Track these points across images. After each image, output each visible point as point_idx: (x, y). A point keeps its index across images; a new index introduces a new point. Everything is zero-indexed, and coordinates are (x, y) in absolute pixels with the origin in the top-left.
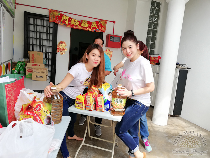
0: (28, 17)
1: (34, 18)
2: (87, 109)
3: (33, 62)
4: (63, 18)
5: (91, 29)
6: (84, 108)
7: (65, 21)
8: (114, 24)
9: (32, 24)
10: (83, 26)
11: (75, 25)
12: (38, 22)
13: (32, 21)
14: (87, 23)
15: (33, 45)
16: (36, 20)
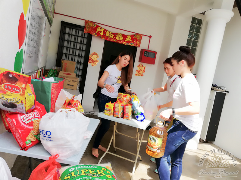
0: (65, 27)
1: (70, 28)
2: (115, 116)
3: (65, 71)
4: (98, 30)
5: (126, 42)
6: (112, 115)
7: (100, 33)
8: (150, 39)
9: (67, 34)
10: (117, 39)
11: (109, 37)
12: (74, 32)
13: (67, 30)
14: (122, 36)
15: (66, 54)
16: (71, 29)
